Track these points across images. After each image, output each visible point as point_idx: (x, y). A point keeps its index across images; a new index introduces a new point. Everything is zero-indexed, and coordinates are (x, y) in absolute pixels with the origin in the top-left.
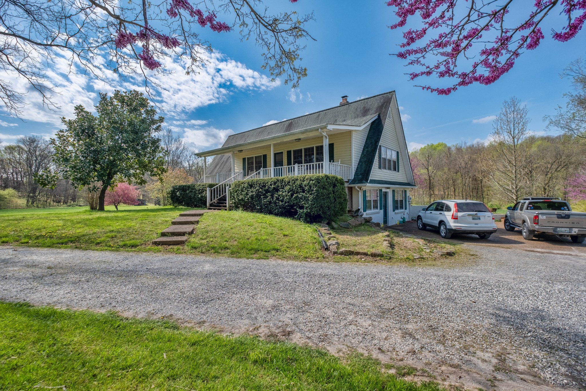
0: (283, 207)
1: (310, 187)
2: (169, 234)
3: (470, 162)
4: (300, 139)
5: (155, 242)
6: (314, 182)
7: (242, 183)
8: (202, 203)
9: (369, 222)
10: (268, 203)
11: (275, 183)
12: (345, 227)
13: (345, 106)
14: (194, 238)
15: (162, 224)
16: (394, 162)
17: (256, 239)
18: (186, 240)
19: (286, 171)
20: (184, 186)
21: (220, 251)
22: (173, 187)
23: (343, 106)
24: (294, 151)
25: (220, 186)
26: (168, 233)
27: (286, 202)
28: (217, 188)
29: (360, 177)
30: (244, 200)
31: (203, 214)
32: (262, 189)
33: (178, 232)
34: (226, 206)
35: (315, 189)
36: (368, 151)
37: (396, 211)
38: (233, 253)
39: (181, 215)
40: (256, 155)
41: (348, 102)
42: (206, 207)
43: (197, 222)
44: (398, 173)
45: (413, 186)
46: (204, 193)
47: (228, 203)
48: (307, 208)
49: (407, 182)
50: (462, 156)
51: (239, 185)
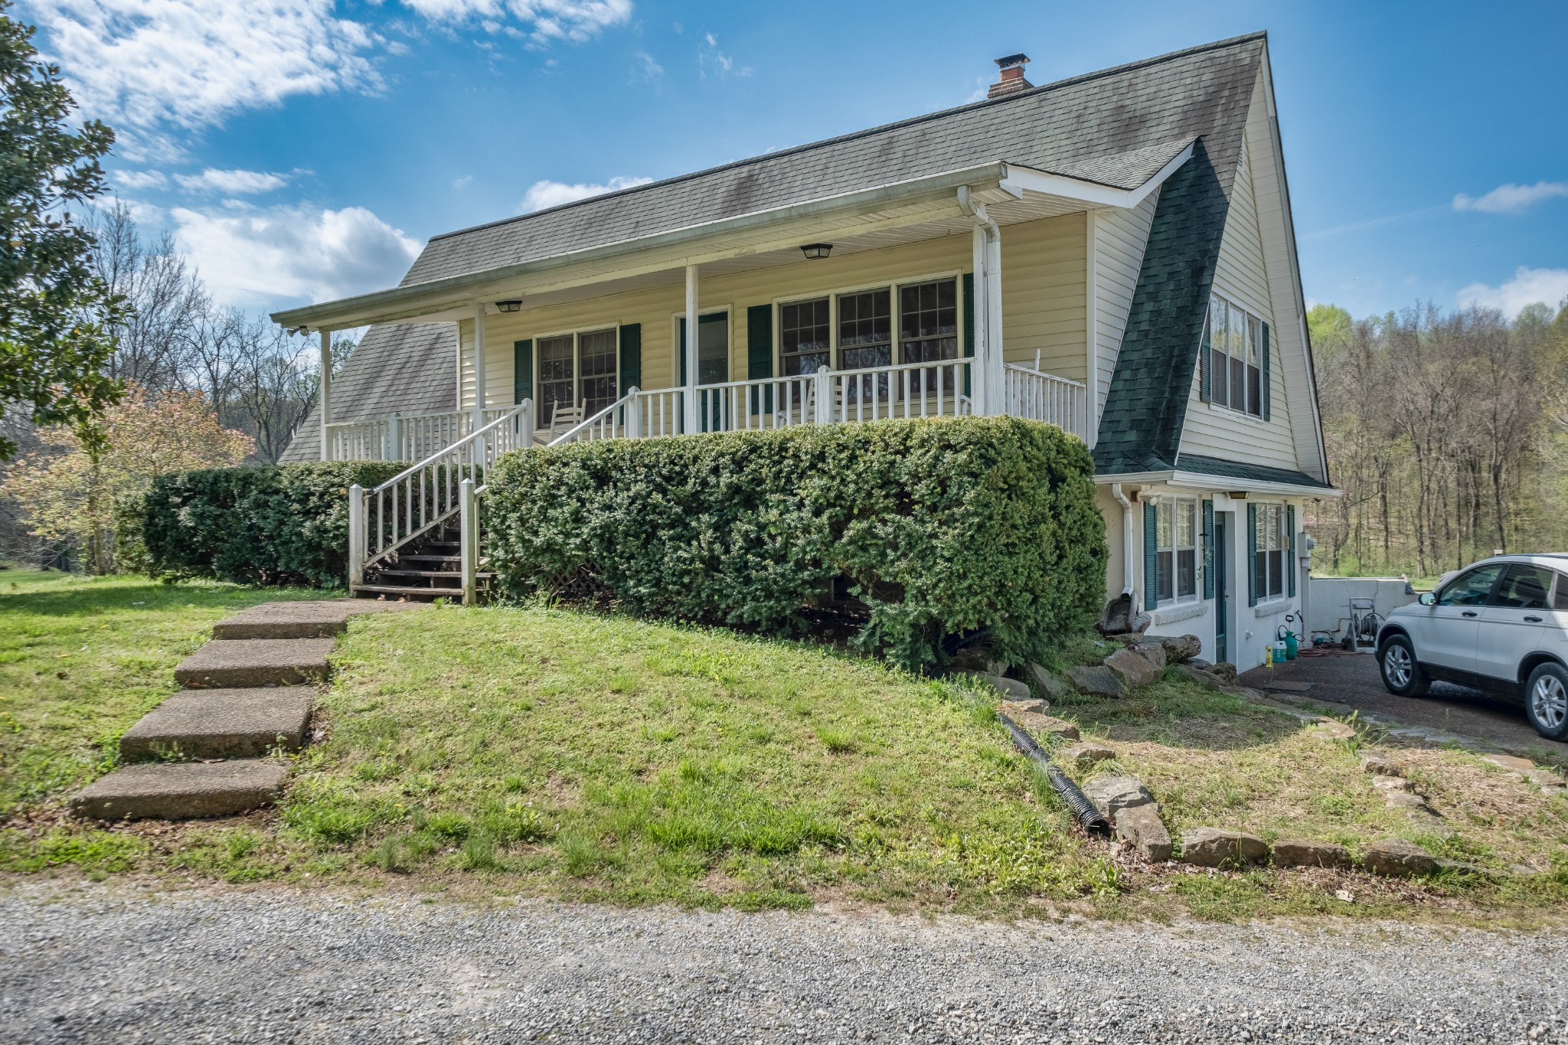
0: (784, 591)
1: (943, 483)
2: (169, 747)
3: (1448, 392)
4: (829, 247)
5: (90, 801)
6: (963, 457)
7: (551, 462)
8: (316, 564)
9: (1184, 660)
10: (698, 565)
11: (739, 464)
12: (1102, 689)
13: (1022, 101)
14: (321, 767)
15: (120, 685)
16: (1254, 373)
17: (690, 775)
18: (281, 788)
19: (741, 406)
20: (216, 478)
21: (499, 856)
22: (159, 482)
23: (1013, 104)
24: (788, 310)
25: (416, 476)
26: (167, 741)
27: (800, 566)
28: (401, 486)
29: (1132, 436)
30: (560, 552)
31: (343, 627)
32: (664, 492)
33: (224, 737)
34: (456, 582)
35: (971, 495)
36: (1157, 313)
37: (1261, 604)
38: (578, 868)
39: (226, 633)
40: (583, 329)
41: (1027, 85)
42: (344, 583)
43: (326, 673)
44: (1266, 426)
45: (1322, 485)
46: (335, 511)
47: (468, 562)
48: (922, 595)
49: (1293, 468)
50: (1419, 366)
51: (532, 471)
